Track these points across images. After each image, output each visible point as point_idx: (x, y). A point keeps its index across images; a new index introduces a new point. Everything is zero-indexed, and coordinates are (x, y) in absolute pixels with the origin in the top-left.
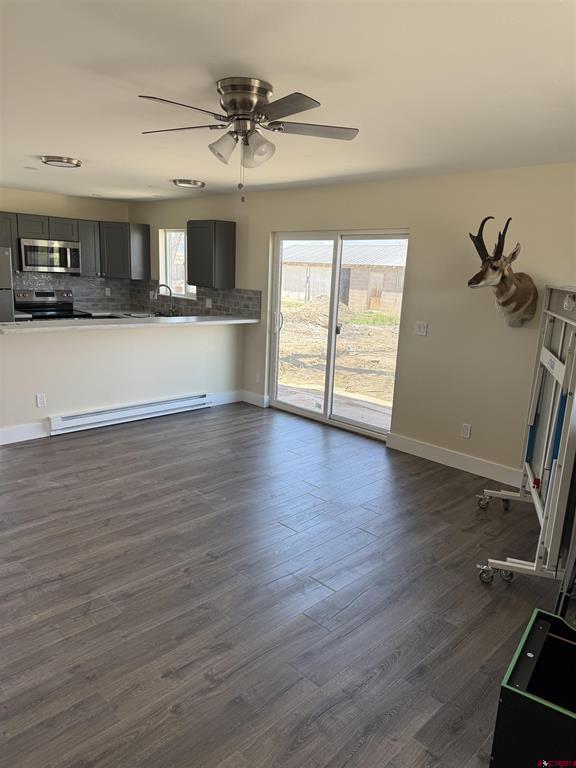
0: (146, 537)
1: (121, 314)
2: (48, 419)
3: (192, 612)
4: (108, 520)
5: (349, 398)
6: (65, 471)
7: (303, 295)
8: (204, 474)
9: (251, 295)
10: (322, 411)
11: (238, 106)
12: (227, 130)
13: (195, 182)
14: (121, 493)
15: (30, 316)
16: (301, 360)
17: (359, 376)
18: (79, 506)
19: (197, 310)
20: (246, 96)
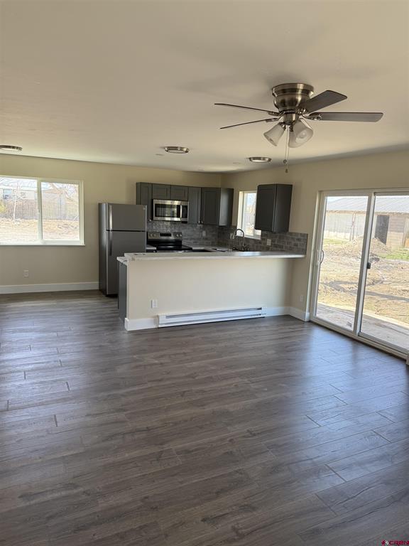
0: (208, 409)
1: (210, 248)
2: (158, 316)
3: (230, 474)
4: (184, 392)
5: (379, 320)
6: (163, 353)
7: (348, 235)
8: (254, 368)
9: (299, 237)
10: (352, 329)
11: (286, 104)
12: (278, 122)
13: (264, 159)
14: (195, 373)
15: (155, 248)
16: (341, 285)
17: (390, 301)
18: (168, 379)
19: (261, 247)
20: (293, 96)
